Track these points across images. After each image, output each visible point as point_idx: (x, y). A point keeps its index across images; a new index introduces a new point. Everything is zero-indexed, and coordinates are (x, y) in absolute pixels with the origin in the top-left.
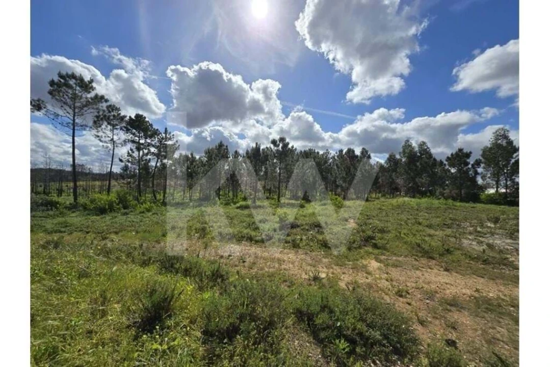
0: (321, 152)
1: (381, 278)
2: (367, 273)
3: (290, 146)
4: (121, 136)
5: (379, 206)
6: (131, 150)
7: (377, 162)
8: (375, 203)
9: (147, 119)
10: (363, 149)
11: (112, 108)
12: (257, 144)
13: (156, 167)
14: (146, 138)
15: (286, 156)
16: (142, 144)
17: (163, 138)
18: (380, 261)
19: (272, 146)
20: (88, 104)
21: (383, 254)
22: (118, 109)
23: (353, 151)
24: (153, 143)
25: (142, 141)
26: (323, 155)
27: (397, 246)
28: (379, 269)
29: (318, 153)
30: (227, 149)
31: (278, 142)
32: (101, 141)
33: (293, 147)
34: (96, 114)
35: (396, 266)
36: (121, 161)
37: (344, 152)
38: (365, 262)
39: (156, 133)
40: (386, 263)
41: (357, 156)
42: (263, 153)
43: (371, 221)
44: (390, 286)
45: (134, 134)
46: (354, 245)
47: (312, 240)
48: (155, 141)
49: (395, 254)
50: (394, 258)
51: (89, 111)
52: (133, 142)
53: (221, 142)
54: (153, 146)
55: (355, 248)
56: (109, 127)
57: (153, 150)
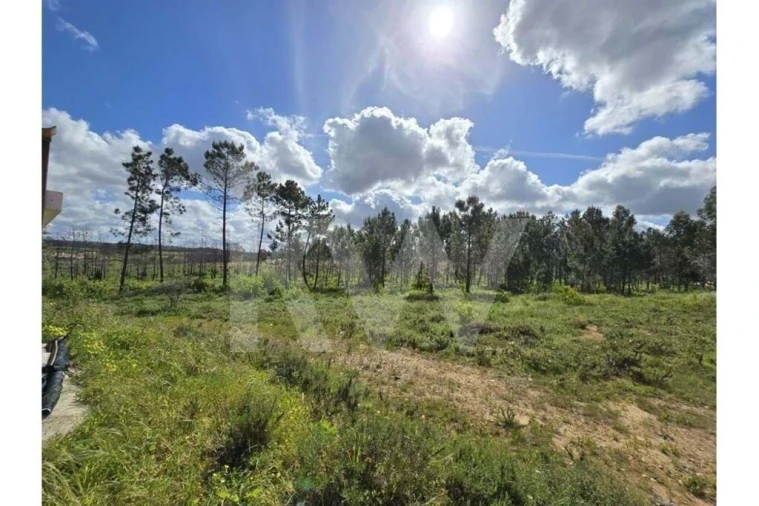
0: (539, 217)
1: (649, 445)
2: (616, 428)
3: (486, 209)
4: (271, 208)
5: (653, 305)
6: (280, 224)
7: (650, 229)
8: (645, 299)
9: (298, 186)
10: (619, 207)
11: (262, 176)
12: (434, 208)
13: (307, 243)
14: (297, 209)
15: (479, 223)
16: (293, 216)
17: (315, 208)
18: (650, 409)
19: (457, 211)
20: (239, 174)
21: (656, 396)
22: (269, 177)
23: (599, 212)
24: (305, 214)
25: (293, 213)
26: (542, 221)
27: (692, 384)
28: (646, 424)
29: (534, 218)
30: (394, 218)
31: (466, 204)
32: (251, 215)
33: (491, 210)
34: (247, 184)
35: (690, 426)
36: (269, 237)
37: (581, 215)
38: (613, 406)
39: (307, 202)
40: (664, 415)
41: (607, 220)
42: (444, 221)
43: (633, 331)
44: (671, 467)
45: (284, 205)
46: (594, 373)
47: (513, 356)
48: (307, 212)
49: (687, 399)
50: (685, 407)
51: (240, 181)
52: (283, 214)
53: (386, 209)
54: (305, 218)
55: (596, 378)
56: (260, 199)
57: (305, 222)
